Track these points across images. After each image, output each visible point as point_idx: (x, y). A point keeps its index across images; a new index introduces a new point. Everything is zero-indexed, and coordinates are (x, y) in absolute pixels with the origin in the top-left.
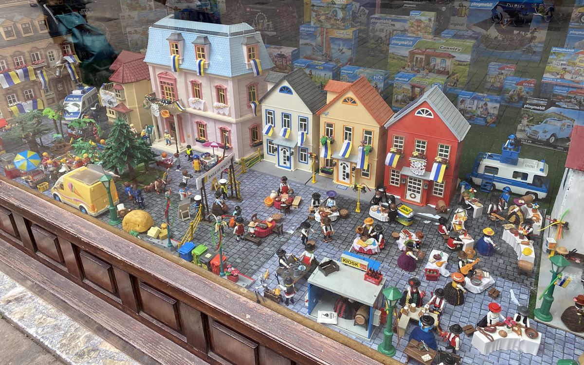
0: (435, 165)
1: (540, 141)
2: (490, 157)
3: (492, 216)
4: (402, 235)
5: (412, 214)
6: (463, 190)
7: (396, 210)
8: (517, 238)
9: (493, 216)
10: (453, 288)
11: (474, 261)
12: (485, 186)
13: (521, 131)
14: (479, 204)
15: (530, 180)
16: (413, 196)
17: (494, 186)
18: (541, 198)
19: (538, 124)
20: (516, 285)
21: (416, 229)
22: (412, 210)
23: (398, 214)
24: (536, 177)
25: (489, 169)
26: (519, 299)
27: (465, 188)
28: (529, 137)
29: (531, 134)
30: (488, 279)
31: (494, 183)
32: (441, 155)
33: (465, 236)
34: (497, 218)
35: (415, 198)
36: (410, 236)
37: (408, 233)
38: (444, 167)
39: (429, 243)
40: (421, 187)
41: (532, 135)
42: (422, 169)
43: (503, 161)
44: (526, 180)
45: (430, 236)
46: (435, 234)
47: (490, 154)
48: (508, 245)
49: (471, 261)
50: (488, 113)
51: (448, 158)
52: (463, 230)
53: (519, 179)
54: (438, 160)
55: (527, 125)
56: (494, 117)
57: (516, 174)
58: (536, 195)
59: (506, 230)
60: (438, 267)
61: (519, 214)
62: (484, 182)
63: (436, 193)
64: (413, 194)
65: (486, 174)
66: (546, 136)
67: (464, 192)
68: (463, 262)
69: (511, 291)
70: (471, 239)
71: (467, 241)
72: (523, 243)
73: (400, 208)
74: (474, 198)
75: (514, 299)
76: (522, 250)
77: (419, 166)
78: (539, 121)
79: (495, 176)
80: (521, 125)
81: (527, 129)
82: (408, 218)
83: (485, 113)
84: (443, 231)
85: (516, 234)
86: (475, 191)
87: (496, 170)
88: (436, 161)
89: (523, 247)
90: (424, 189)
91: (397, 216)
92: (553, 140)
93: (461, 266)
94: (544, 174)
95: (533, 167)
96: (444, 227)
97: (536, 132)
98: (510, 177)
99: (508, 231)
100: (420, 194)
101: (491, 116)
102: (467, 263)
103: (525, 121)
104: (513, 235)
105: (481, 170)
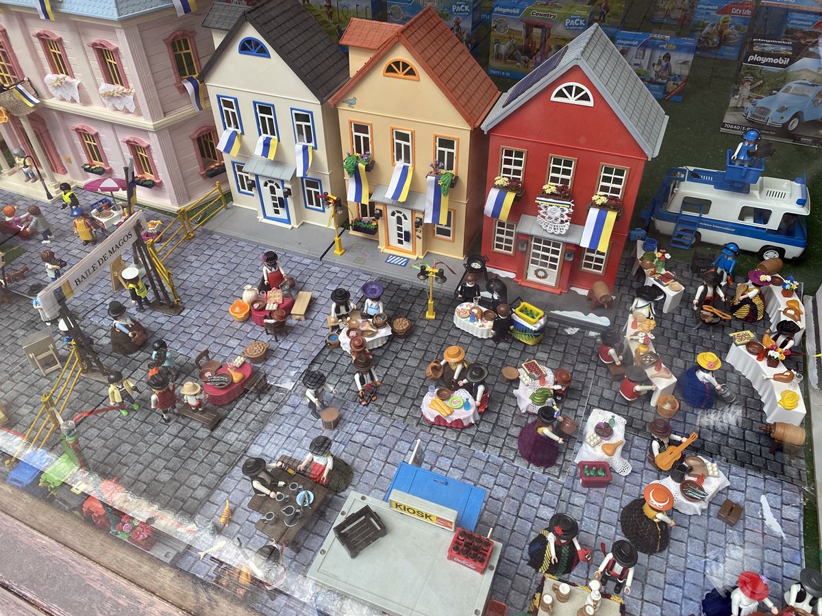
0: (593, 213)
1: (771, 128)
2: (694, 177)
3: (704, 313)
4: (523, 374)
5: (542, 321)
6: (640, 253)
7: (510, 315)
8: (763, 364)
9: (708, 311)
10: (647, 517)
11: (684, 440)
12: (679, 236)
13: (736, 109)
14: (677, 284)
15: (774, 223)
16: (541, 274)
17: (699, 235)
18: (791, 258)
19: (771, 94)
20: (773, 485)
21: (551, 350)
22: (542, 313)
23: (512, 322)
24: (788, 217)
25: (689, 203)
26: (782, 520)
27: (644, 247)
28: (750, 121)
29: (754, 116)
30: (715, 479)
31: (700, 230)
32: (604, 189)
33: (659, 369)
34: (715, 316)
35: (544, 277)
36: (542, 378)
37: (539, 371)
38: (611, 216)
39: (580, 385)
40: (558, 257)
41: (757, 117)
42: (562, 222)
43: (722, 184)
44: (765, 223)
45: (580, 367)
46: (591, 360)
47: (692, 169)
48: (740, 376)
49: (678, 438)
50: (670, 75)
51: (619, 196)
52: (651, 353)
53: (749, 222)
54: (599, 202)
55: (749, 97)
56: (680, 83)
57: (745, 212)
58: (781, 252)
59: (737, 345)
60: (606, 457)
61: (757, 301)
62: (679, 230)
63: (589, 266)
64: (542, 270)
65: (684, 213)
66: (782, 118)
67: (642, 259)
68: (661, 444)
69: (763, 499)
70: (670, 378)
71: (663, 381)
72: (778, 378)
73: (517, 310)
74: (664, 272)
75: (772, 522)
76: (779, 398)
77: (558, 214)
78: (774, 87)
79: (704, 216)
80: (737, 97)
81: (748, 105)
82: (535, 332)
83: (664, 74)
84: (610, 358)
85: (762, 354)
86: (668, 256)
87: (705, 205)
88: (594, 205)
89: (780, 387)
90: (564, 262)
91: (512, 327)
92: (795, 125)
93: (656, 453)
94: (804, 211)
95: (783, 195)
96: (612, 351)
97: (765, 111)
98: (733, 217)
99: (743, 348)
100: (556, 271)
101: (675, 79)
102: (669, 444)
103: (745, 90)
104: (754, 357)
105: (675, 207)
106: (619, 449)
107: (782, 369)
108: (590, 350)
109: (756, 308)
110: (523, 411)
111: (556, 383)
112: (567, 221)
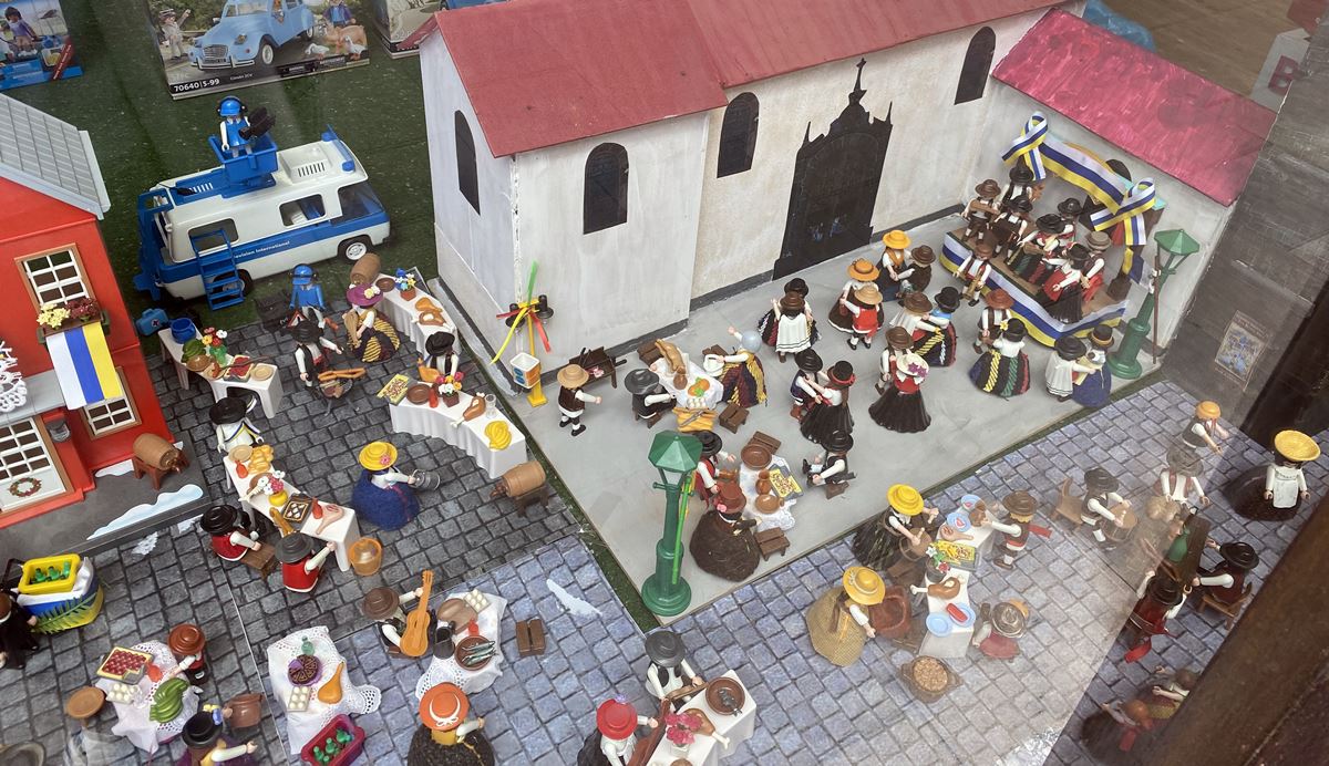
0: (58, 346)
1: (243, 70)
2: (183, 194)
4: (110, 686)
5: (86, 572)
6: (176, 351)
7: (15, 605)
8: (442, 407)
11: (420, 592)
12: (219, 290)
13: (176, 60)
14: (263, 368)
15: (333, 209)
16: (24, 487)
17: (244, 274)
18: (381, 241)
19: (213, 25)
20: (551, 557)
21: (133, 603)
22: (74, 558)
23: (28, 611)
24: (344, 192)
25: (199, 237)
26: (584, 593)
27: (176, 337)
28: (206, 70)
29: (207, 61)
31: (241, 266)
33: (319, 513)
34: (343, 381)
35: (37, 486)
36: (152, 670)
37: (137, 661)
38: (94, 334)
39: (220, 625)
40: (39, 443)
41: (213, 61)
42: (7, 386)
44: (323, 214)
45: (200, 595)
46: (210, 571)
47: (172, 183)
48: (425, 440)
49: (410, 596)
51: (85, 293)
52: (294, 498)
53: (300, 221)
54: (56, 322)
55: (185, 38)
56: (62, 47)
57: (287, 212)
58: (365, 239)
59: (396, 405)
60: (334, 707)
61: (381, 326)
62: (211, 280)
64: (23, 480)
65: (203, 253)
66: (248, 51)
67: (185, 358)
68: (395, 623)
69: (552, 585)
70: (343, 514)
72: (470, 415)
73: (23, 586)
74: (230, 360)
75: (579, 607)
76: (486, 441)
78: (211, 13)
79: (234, 244)
80: (167, 43)
81: (189, 49)
82: (84, 597)
83: (26, 42)
84: (239, 548)
85: (431, 396)
86: (222, 334)
87: (226, 228)
89: (478, 426)
90: (57, 446)
91: (33, 621)
92: (271, 55)
96: (235, 538)
97: (218, 50)
98: (277, 226)
99: (405, 403)
100: (52, 466)
102: (406, 613)
103: (173, 30)
104: (426, 406)
105: (183, 252)
106: (345, 680)
107: (466, 400)
108: (198, 555)
109: (385, 336)
110: (155, 750)
111: (179, 660)
112: (15, 381)
